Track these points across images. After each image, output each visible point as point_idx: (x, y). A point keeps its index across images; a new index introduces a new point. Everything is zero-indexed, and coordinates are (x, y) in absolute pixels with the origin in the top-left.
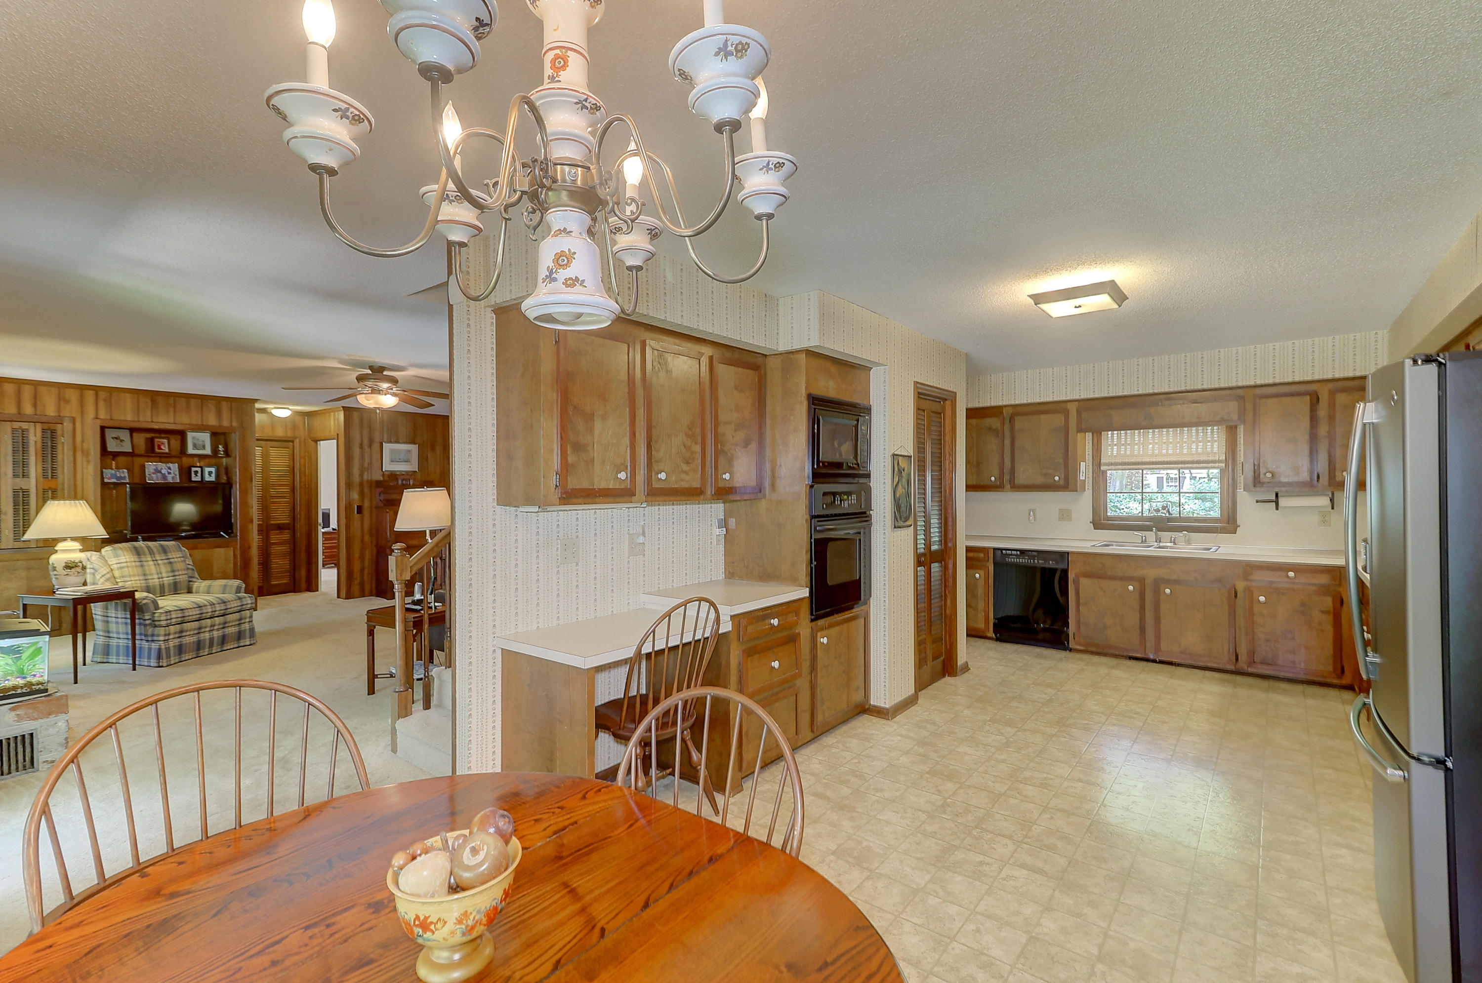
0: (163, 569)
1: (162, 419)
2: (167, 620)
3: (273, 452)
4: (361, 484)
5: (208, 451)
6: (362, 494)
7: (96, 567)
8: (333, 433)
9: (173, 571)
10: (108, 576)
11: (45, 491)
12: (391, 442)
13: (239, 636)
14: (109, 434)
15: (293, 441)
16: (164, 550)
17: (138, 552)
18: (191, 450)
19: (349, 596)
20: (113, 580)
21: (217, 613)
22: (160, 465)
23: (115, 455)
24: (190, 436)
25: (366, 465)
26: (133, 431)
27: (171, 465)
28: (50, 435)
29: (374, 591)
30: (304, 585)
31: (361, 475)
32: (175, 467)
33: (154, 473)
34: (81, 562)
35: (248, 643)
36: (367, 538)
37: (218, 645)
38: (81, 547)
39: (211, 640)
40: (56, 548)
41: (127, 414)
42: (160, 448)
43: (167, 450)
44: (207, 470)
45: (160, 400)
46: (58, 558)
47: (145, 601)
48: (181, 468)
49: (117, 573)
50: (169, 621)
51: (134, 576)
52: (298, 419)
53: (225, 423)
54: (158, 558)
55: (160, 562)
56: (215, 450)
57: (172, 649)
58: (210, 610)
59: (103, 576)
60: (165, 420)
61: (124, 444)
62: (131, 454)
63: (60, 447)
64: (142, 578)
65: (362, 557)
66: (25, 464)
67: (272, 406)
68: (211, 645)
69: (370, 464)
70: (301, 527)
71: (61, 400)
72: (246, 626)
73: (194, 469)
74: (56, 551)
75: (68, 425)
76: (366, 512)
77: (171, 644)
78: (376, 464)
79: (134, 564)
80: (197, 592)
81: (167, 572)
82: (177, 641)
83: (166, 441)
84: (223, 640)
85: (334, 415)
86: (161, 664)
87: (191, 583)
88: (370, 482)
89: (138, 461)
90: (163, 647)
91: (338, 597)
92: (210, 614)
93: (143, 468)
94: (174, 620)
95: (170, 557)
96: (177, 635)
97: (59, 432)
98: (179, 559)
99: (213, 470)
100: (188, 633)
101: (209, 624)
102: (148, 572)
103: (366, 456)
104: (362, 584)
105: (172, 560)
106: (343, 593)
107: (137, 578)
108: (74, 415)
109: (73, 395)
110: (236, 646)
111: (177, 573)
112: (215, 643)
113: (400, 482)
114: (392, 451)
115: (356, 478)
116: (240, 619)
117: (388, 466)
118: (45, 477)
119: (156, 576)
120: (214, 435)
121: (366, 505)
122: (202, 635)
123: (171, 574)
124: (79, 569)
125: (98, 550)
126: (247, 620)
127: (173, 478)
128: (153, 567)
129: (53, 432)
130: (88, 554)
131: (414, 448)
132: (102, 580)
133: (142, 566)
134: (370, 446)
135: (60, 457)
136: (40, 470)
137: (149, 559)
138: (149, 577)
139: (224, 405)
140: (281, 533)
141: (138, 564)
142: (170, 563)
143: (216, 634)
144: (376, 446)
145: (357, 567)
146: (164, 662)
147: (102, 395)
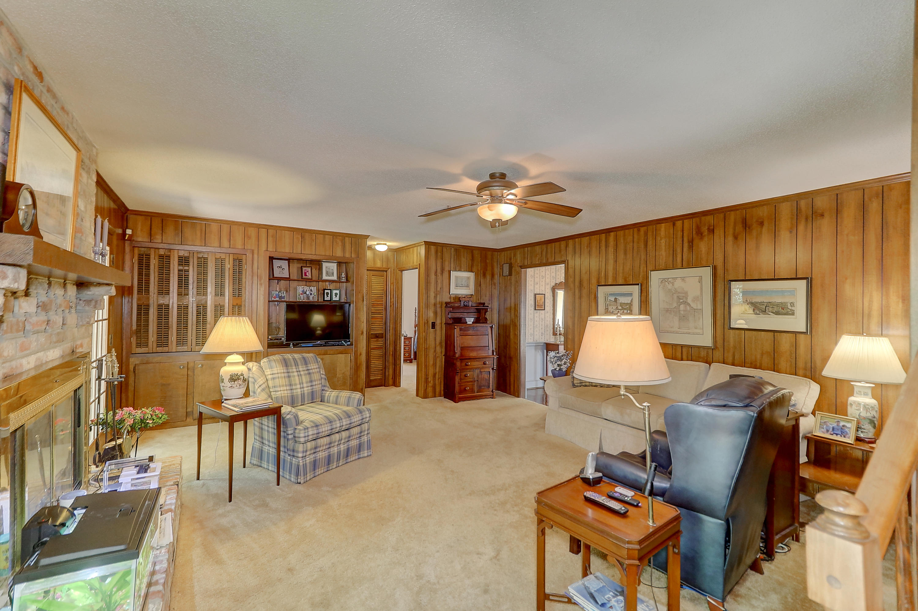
0: (305, 379)
1: (307, 251)
2: (305, 437)
3: (374, 279)
4: (435, 305)
5: (335, 278)
6: (436, 313)
7: (255, 376)
8: (416, 263)
9: (311, 381)
10: (264, 386)
11: (234, 306)
12: (455, 270)
13: (360, 448)
14: (276, 263)
15: (386, 271)
16: (305, 362)
17: (286, 363)
18: (325, 277)
19: (425, 396)
20: (267, 390)
21: (344, 427)
22: (306, 288)
23: (279, 279)
24: (325, 265)
25: (439, 289)
26: (289, 260)
27: (312, 288)
28: (238, 262)
29: (442, 393)
30: (391, 382)
31: (435, 297)
32: (314, 289)
33: (302, 294)
34: (242, 375)
35: (366, 455)
36: (438, 349)
37: (343, 458)
38: (243, 360)
39: (339, 453)
40: (226, 361)
41: (286, 249)
42: (306, 275)
43: (310, 277)
44: (334, 292)
45: (307, 236)
46: (226, 371)
47: (288, 417)
48: (318, 290)
49: (271, 383)
50: (306, 438)
51: (283, 386)
52: (390, 254)
53: (347, 255)
54: (301, 369)
55: (302, 373)
56: (339, 277)
57: (308, 465)
58: (338, 425)
59: (260, 386)
60: (309, 253)
61: (284, 271)
62: (288, 279)
63: (244, 272)
64: (288, 388)
65: (435, 364)
66: (222, 286)
67: (375, 243)
68: (338, 459)
69: (442, 288)
70: (390, 336)
71: (246, 236)
72: (365, 439)
73: (326, 291)
74: (225, 364)
75: (249, 255)
76: (438, 327)
77: (308, 460)
78: (446, 289)
79: (283, 375)
80: (328, 402)
81: (307, 383)
82: (312, 457)
83: (309, 269)
84: (348, 453)
85: (417, 249)
86: (299, 481)
87: (324, 392)
88: (441, 303)
89: (293, 284)
90: (301, 464)
91: (417, 395)
92: (338, 429)
93: (296, 289)
94: (310, 437)
95: (310, 368)
96: (313, 451)
97: (244, 261)
98: (316, 370)
99: (338, 292)
100: (321, 449)
101: (338, 439)
102: (293, 383)
103: (439, 281)
104: (434, 387)
105: (311, 371)
106: (421, 392)
107: (285, 388)
108: (253, 248)
109: (252, 232)
110: (357, 457)
111: (314, 383)
112: (341, 457)
113: (462, 303)
114: (457, 277)
115: (432, 301)
116: (361, 432)
117: (455, 291)
118: (234, 295)
119: (298, 386)
120: (339, 264)
121: (438, 322)
122: (332, 449)
123: (309, 384)
124: (240, 382)
125: (258, 361)
126: (366, 433)
127: (313, 297)
128: (297, 378)
129: (240, 261)
130: (250, 364)
131: (471, 275)
132: (259, 390)
133: (289, 377)
134: (442, 273)
135: (244, 280)
136: (231, 290)
137: (295, 370)
138: (294, 387)
139: (347, 240)
140: (377, 341)
141: (286, 375)
142: (309, 374)
143: (343, 447)
144: (446, 274)
145: (431, 372)
146: (301, 479)
147: (271, 232)
